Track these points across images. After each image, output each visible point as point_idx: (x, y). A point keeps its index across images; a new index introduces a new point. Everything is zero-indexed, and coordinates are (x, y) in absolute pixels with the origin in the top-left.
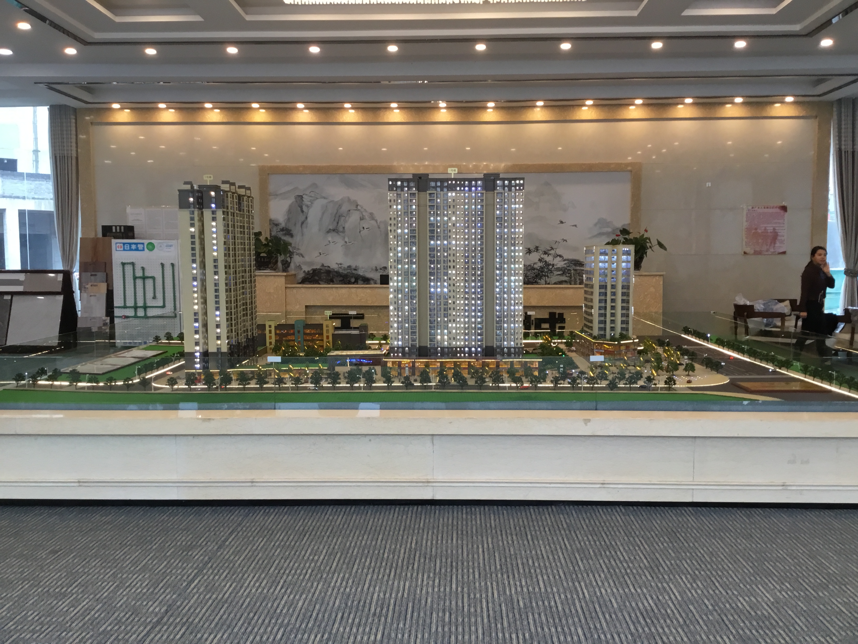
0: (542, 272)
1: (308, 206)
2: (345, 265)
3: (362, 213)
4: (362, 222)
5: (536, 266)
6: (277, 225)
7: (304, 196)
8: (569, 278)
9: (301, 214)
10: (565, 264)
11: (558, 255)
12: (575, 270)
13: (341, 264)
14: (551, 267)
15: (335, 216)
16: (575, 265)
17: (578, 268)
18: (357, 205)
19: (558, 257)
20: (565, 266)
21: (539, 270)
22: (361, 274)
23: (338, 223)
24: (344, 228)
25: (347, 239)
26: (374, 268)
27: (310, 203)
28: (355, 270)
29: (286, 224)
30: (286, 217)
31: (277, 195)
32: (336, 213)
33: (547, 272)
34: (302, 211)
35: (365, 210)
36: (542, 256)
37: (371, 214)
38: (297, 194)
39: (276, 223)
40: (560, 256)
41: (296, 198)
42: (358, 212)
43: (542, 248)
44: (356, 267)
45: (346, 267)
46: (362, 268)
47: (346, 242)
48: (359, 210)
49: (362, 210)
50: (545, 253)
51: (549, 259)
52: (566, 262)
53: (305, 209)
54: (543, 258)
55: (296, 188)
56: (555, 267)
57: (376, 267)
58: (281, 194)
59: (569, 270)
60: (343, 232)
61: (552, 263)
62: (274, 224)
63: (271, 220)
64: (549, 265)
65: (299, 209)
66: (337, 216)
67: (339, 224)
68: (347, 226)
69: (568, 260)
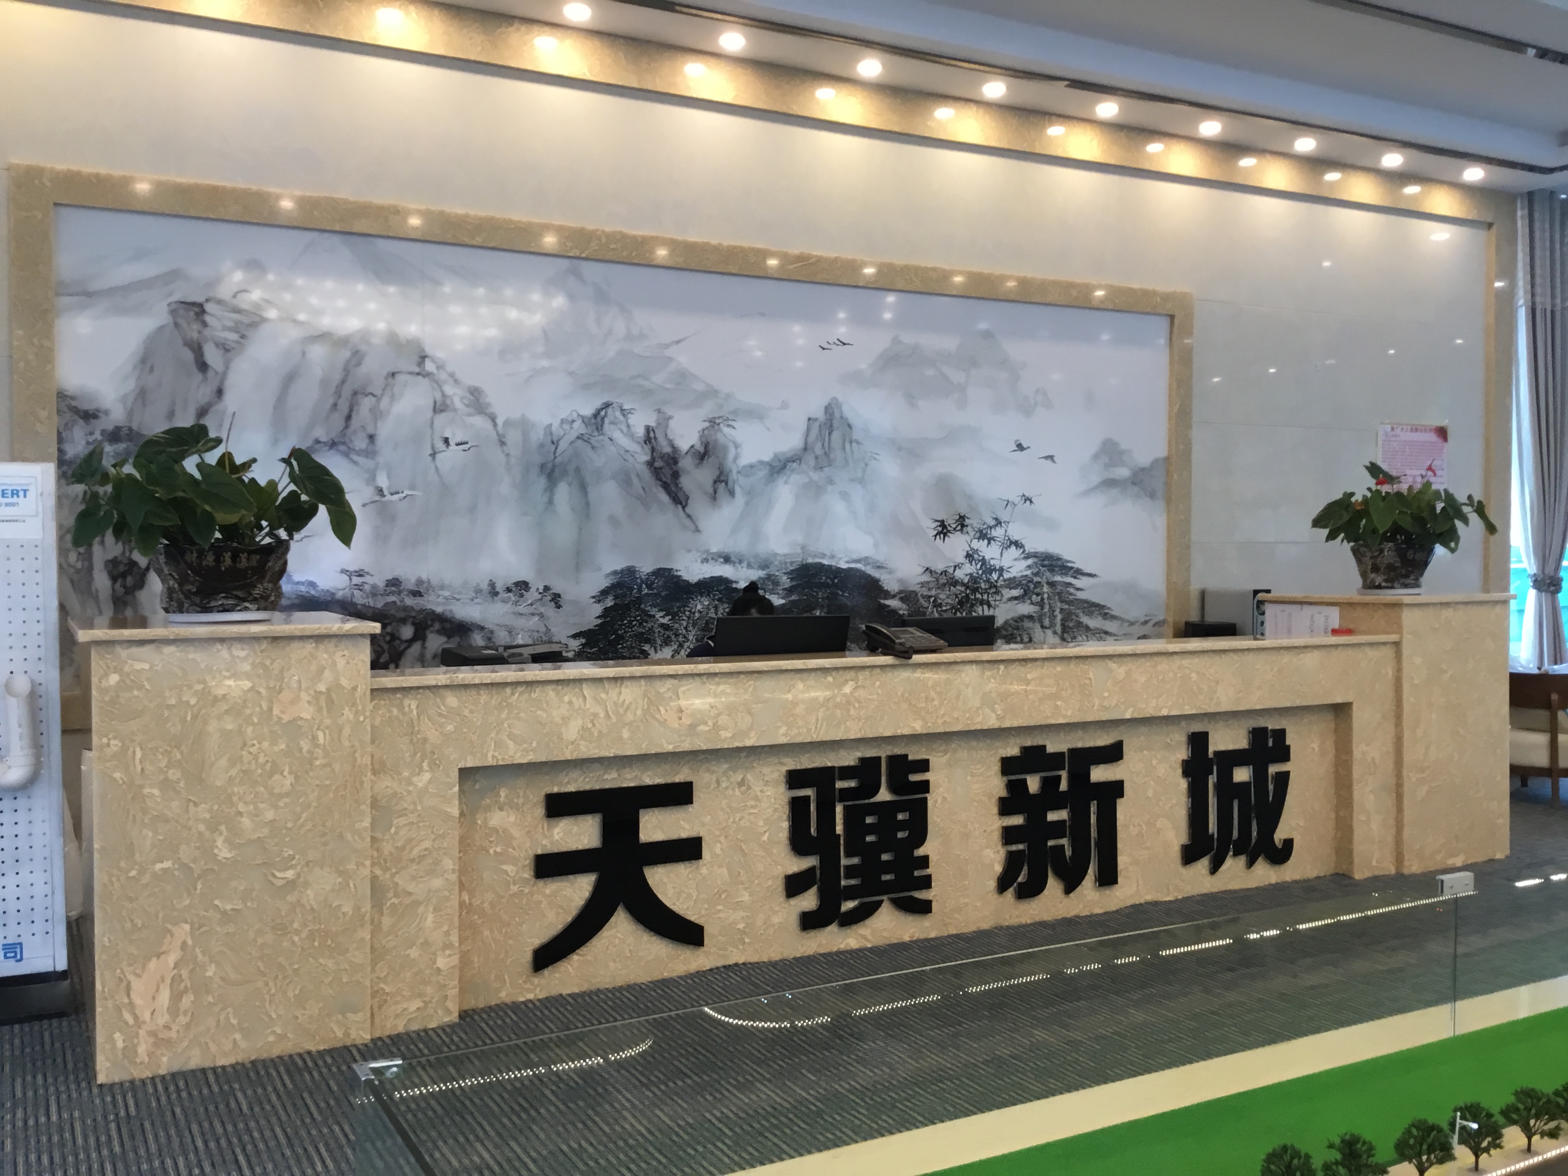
0: (975, 590)
1: (225, 348)
2: (378, 580)
3: (439, 384)
4: (440, 419)
5: (960, 574)
6: (89, 416)
7: (209, 307)
8: (1037, 608)
9: (199, 376)
10: (1029, 567)
11: (1012, 543)
12: (1052, 584)
13: (360, 574)
14: (995, 576)
15: (338, 393)
16: (1052, 569)
17: (1058, 578)
18: (423, 358)
19: (1013, 548)
20: (1029, 573)
21: (967, 587)
22: (439, 610)
23: (348, 418)
24: (372, 438)
25: (382, 481)
26: (485, 586)
27: (234, 336)
28: (416, 594)
29: (130, 414)
30: (131, 385)
31: (89, 295)
32: (343, 382)
33: (986, 591)
34: (203, 366)
35: (452, 375)
36: (976, 544)
37: (475, 393)
38: (177, 296)
39: (85, 406)
40: (1017, 544)
41: (173, 312)
42: (424, 382)
43: (973, 522)
44: (420, 582)
45: (381, 584)
46: (442, 587)
47: (380, 492)
48: (427, 375)
49: (443, 376)
50: (982, 535)
51: (990, 552)
52: (1030, 561)
53: (212, 356)
54: (976, 551)
55: (174, 275)
56: (1006, 576)
57: (492, 585)
58: (110, 292)
59: (1038, 584)
60: (370, 452)
61: (996, 563)
62: (75, 410)
63: (62, 395)
64: (991, 570)
65: (188, 356)
66: (347, 391)
67: (355, 423)
68: (384, 431)
69: (1035, 555)
